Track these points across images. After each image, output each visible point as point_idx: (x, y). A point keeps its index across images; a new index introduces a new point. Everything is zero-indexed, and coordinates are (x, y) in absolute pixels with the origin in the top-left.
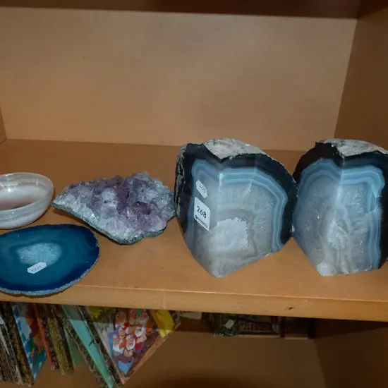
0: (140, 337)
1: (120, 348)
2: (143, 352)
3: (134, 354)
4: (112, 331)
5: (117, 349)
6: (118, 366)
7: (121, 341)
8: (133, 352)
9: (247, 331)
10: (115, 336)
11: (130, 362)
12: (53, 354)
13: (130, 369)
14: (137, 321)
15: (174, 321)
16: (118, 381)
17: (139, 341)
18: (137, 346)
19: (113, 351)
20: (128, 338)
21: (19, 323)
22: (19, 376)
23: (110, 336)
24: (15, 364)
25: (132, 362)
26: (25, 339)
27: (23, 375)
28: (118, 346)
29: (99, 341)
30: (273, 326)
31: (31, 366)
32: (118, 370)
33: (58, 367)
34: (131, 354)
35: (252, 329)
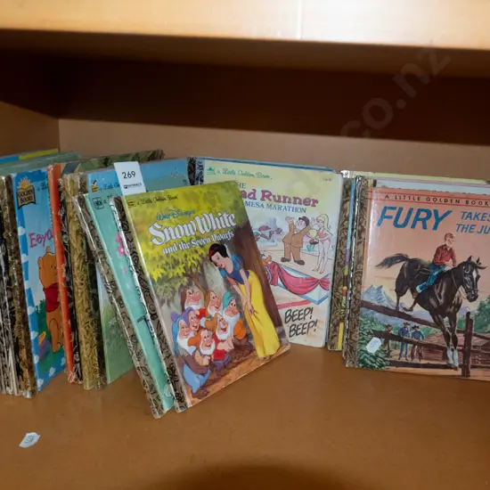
0: (223, 341)
1: (190, 345)
2: (227, 367)
3: (211, 365)
4: (179, 312)
5: (183, 343)
6: (182, 373)
7: (192, 335)
8: (210, 361)
9: (403, 359)
10: (182, 322)
11: (203, 374)
12: (76, 347)
13: (203, 387)
14: (220, 312)
15: (280, 342)
16: (180, 398)
17: (221, 347)
18: (218, 354)
19: (176, 344)
20: (204, 333)
21: (27, 263)
22: (13, 374)
23: (174, 318)
24: (7, 347)
25: (207, 376)
26: (32, 303)
27: (19, 372)
28: (186, 340)
29: (154, 316)
30: (450, 353)
31: (36, 359)
32: (181, 380)
33: (80, 377)
34: (205, 362)
35: (412, 356)
